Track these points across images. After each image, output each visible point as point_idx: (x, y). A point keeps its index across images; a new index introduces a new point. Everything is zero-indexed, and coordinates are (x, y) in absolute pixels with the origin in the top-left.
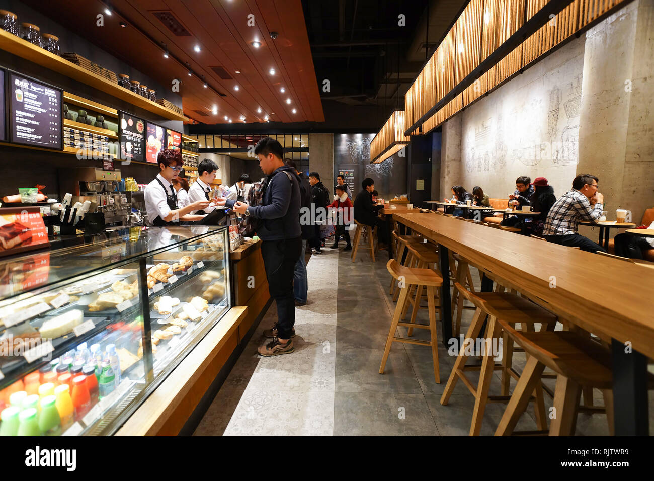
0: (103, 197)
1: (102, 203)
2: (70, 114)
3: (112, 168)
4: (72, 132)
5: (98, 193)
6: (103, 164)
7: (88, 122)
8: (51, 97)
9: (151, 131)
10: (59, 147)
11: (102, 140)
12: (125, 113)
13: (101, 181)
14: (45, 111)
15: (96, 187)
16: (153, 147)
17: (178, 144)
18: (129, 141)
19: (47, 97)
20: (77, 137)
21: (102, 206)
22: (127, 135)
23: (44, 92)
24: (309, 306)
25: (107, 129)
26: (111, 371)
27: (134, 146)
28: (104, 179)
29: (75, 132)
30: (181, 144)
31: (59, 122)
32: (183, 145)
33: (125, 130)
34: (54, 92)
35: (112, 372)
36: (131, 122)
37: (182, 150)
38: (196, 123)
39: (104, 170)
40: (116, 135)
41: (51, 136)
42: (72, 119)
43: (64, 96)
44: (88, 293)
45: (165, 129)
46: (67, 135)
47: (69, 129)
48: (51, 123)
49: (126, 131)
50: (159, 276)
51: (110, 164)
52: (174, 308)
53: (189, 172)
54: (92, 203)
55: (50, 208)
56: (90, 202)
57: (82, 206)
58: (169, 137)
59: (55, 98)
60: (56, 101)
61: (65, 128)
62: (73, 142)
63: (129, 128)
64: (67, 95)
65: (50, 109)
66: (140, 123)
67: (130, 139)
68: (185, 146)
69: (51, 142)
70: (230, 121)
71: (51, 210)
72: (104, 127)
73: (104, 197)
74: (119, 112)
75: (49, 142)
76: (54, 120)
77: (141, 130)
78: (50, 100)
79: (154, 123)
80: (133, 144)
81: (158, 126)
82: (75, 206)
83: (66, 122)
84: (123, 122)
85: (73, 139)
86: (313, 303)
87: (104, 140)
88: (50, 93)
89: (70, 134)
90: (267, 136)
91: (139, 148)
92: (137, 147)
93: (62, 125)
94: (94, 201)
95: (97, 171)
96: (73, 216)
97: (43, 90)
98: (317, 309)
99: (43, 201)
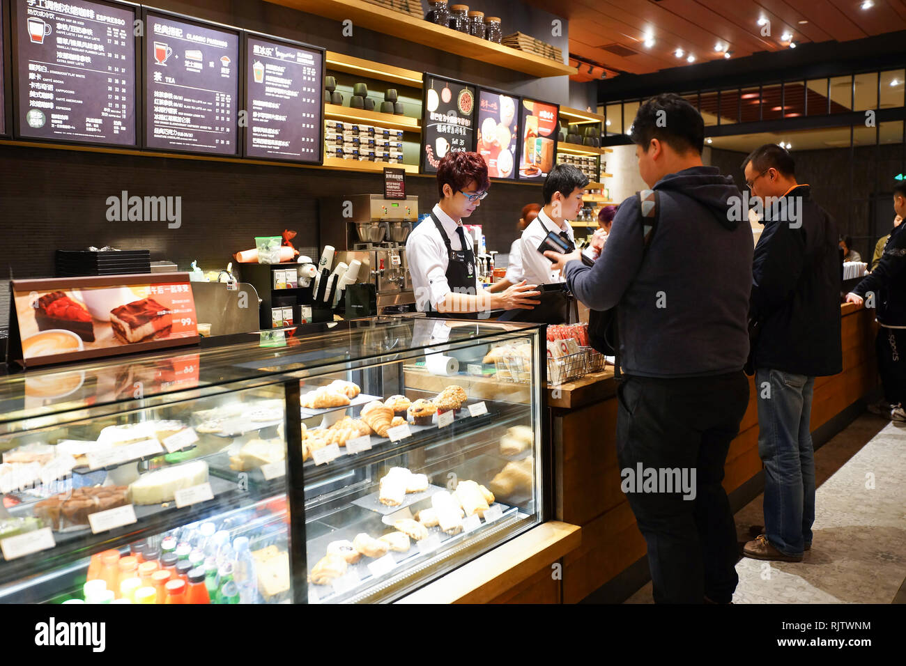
0: (381, 253)
1: (379, 265)
2: (338, 93)
3: (401, 194)
4: (340, 129)
5: (375, 245)
6: (385, 186)
7: (368, 106)
8: (307, 67)
9: (489, 108)
10: (316, 159)
11: (391, 138)
12: (436, 78)
13: (381, 221)
14: (295, 94)
15: (372, 234)
16: (492, 144)
17: (549, 131)
18: (443, 135)
19: (300, 67)
20: (348, 136)
21: (378, 272)
22: (438, 122)
23: (295, 60)
24: (809, 568)
25: (401, 114)
26: (231, 587)
27: (451, 145)
28: (384, 217)
29: (345, 127)
30: (557, 129)
31: (318, 111)
32: (564, 131)
33: (435, 112)
34: (310, 57)
35: (233, 590)
36: (447, 95)
37: (559, 143)
38: (610, 75)
39: (386, 198)
40: (418, 125)
41: (303, 139)
42: (340, 104)
43: (327, 61)
44: (232, 434)
45: (519, 99)
46: (330, 134)
47: (334, 123)
48: (304, 115)
49: (437, 115)
50: (374, 421)
51: (397, 186)
52: (411, 497)
53: (590, 192)
54: (363, 265)
55: (296, 272)
56: (360, 264)
57: (348, 270)
58: (528, 117)
59: (312, 67)
60: (314, 73)
61: (327, 122)
62: (340, 147)
63: (443, 108)
64: (333, 58)
65: (304, 89)
66: (466, 94)
67: (444, 130)
68: (569, 133)
69: (303, 150)
70: (691, 59)
71: (299, 277)
72: (396, 112)
73: (383, 253)
74: (424, 78)
75: (300, 151)
76: (309, 108)
77: (467, 109)
78: (304, 73)
79: (496, 89)
80: (449, 141)
81: (505, 95)
82: (336, 271)
83: (329, 109)
84: (432, 95)
85: (340, 141)
86: (825, 560)
87: (396, 138)
88: (306, 59)
89: (337, 132)
90: (802, 83)
91: (461, 147)
92: (457, 146)
93: (322, 117)
94: (367, 262)
95: (373, 202)
96: (332, 289)
97: (293, 56)
98: (828, 580)
99: (292, 260)
